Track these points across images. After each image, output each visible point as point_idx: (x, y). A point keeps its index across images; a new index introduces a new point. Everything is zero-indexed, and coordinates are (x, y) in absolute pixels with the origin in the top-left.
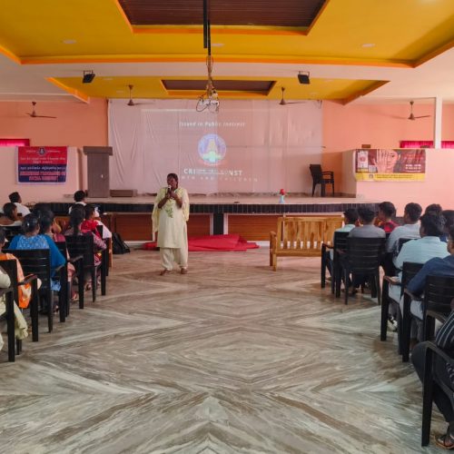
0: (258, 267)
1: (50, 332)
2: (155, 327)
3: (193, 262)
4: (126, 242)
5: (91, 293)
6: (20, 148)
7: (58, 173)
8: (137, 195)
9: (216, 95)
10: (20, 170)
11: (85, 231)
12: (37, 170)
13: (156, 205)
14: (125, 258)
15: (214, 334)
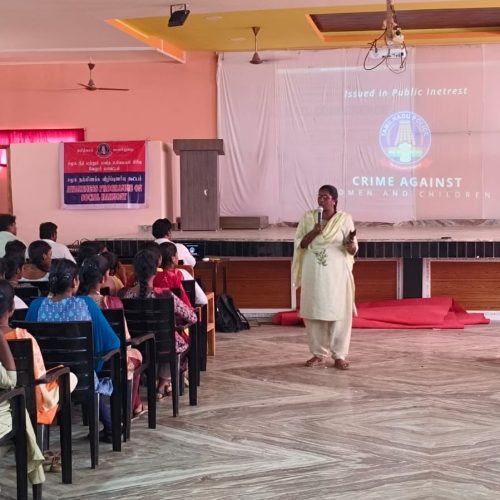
0: (481, 360)
1: (93, 467)
2: (276, 466)
3: (361, 348)
4: (242, 311)
5: (169, 401)
6: (67, 145)
7: (129, 188)
8: (268, 226)
9: (400, 39)
10: (67, 184)
11: (159, 290)
12: (94, 183)
13: (297, 243)
14: (240, 338)
15: (380, 483)
